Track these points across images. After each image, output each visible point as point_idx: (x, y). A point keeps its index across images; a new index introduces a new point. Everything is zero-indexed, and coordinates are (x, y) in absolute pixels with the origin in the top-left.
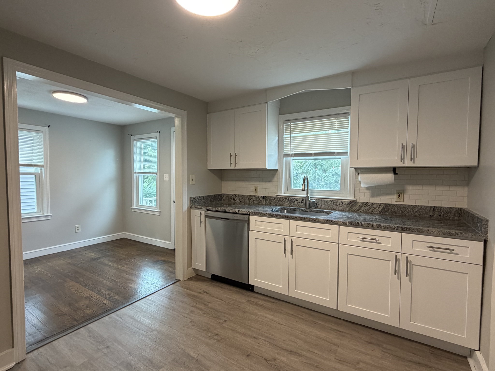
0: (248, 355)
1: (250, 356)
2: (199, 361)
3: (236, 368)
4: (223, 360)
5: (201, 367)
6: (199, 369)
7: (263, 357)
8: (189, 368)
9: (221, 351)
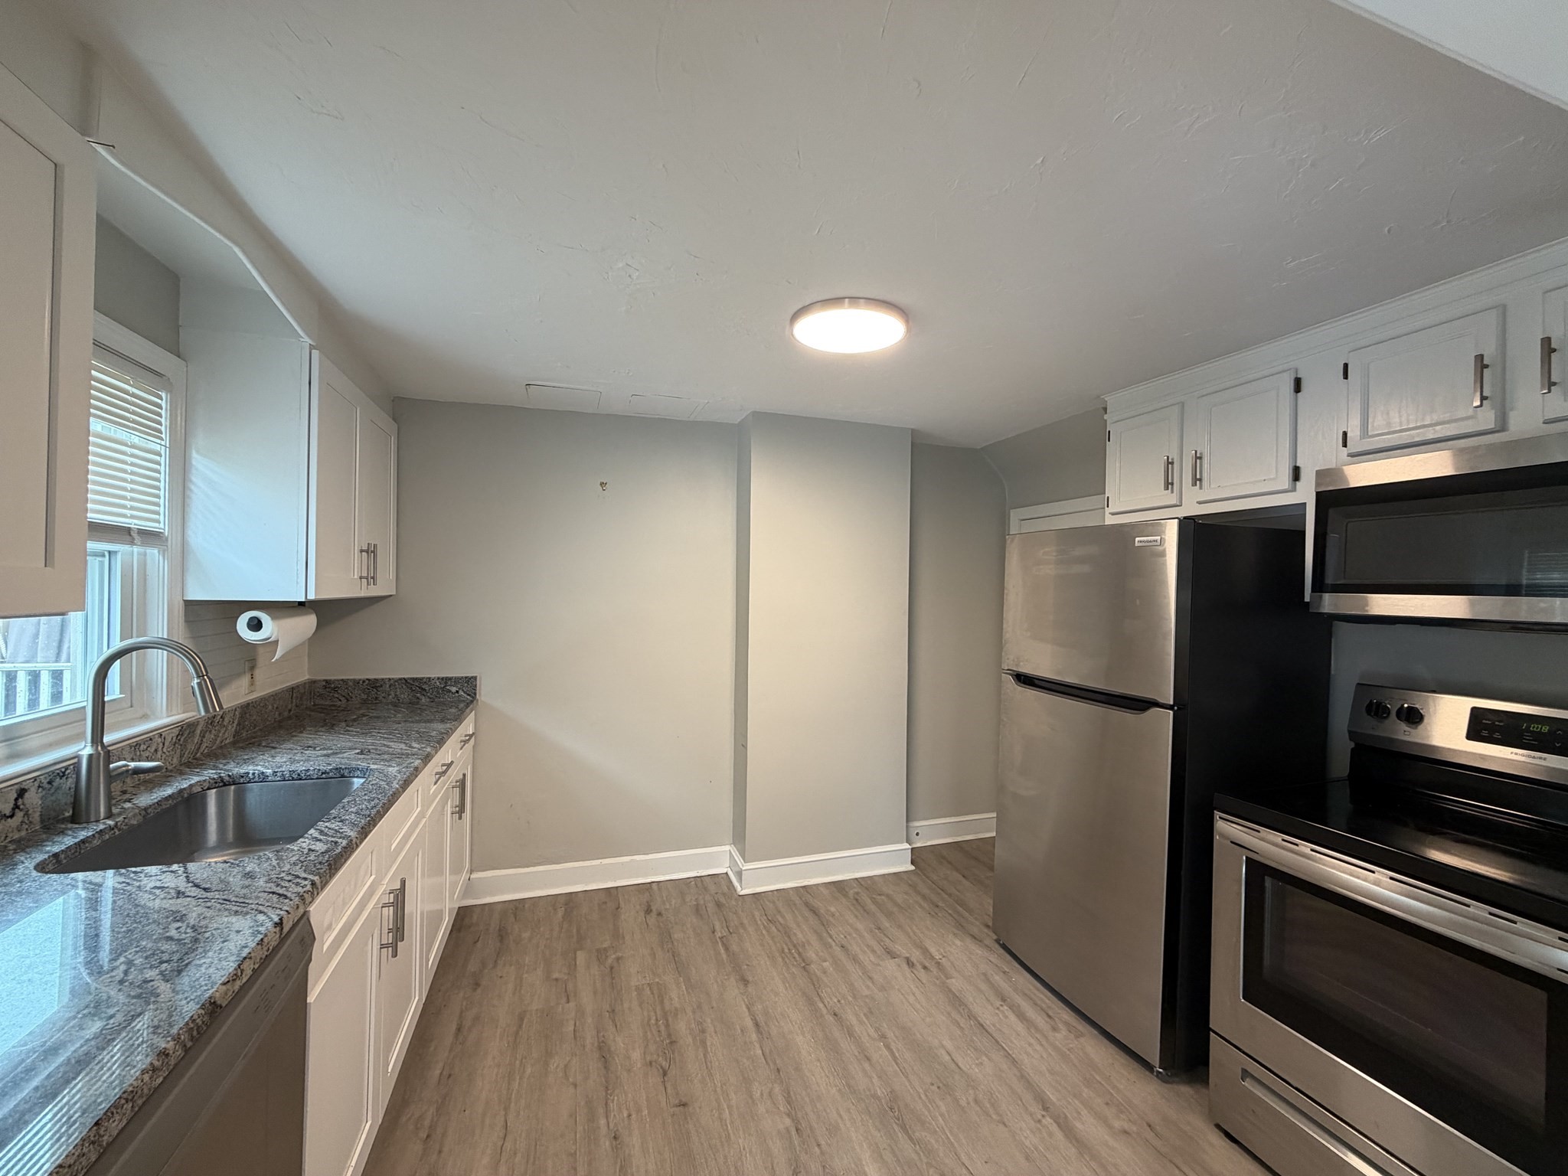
0: (683, 1105)
1: (680, 1101)
2: (793, 1168)
3: (733, 1096)
4: (741, 1132)
5: (798, 1148)
6: (806, 1146)
7: (664, 1082)
8: (823, 1164)
9: (725, 1157)
